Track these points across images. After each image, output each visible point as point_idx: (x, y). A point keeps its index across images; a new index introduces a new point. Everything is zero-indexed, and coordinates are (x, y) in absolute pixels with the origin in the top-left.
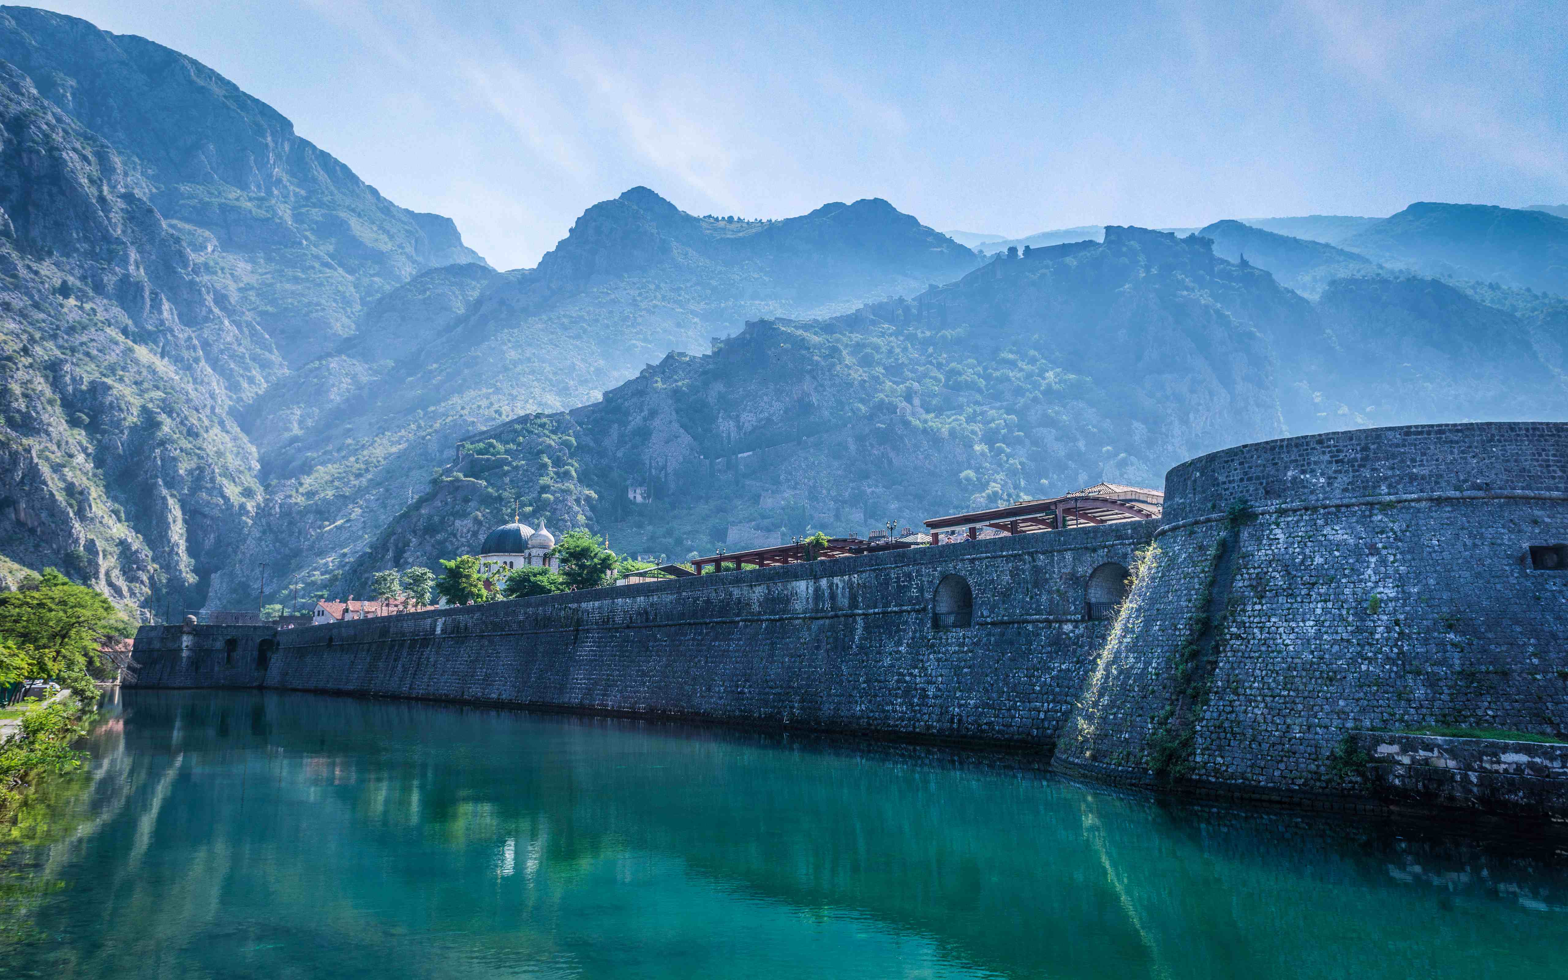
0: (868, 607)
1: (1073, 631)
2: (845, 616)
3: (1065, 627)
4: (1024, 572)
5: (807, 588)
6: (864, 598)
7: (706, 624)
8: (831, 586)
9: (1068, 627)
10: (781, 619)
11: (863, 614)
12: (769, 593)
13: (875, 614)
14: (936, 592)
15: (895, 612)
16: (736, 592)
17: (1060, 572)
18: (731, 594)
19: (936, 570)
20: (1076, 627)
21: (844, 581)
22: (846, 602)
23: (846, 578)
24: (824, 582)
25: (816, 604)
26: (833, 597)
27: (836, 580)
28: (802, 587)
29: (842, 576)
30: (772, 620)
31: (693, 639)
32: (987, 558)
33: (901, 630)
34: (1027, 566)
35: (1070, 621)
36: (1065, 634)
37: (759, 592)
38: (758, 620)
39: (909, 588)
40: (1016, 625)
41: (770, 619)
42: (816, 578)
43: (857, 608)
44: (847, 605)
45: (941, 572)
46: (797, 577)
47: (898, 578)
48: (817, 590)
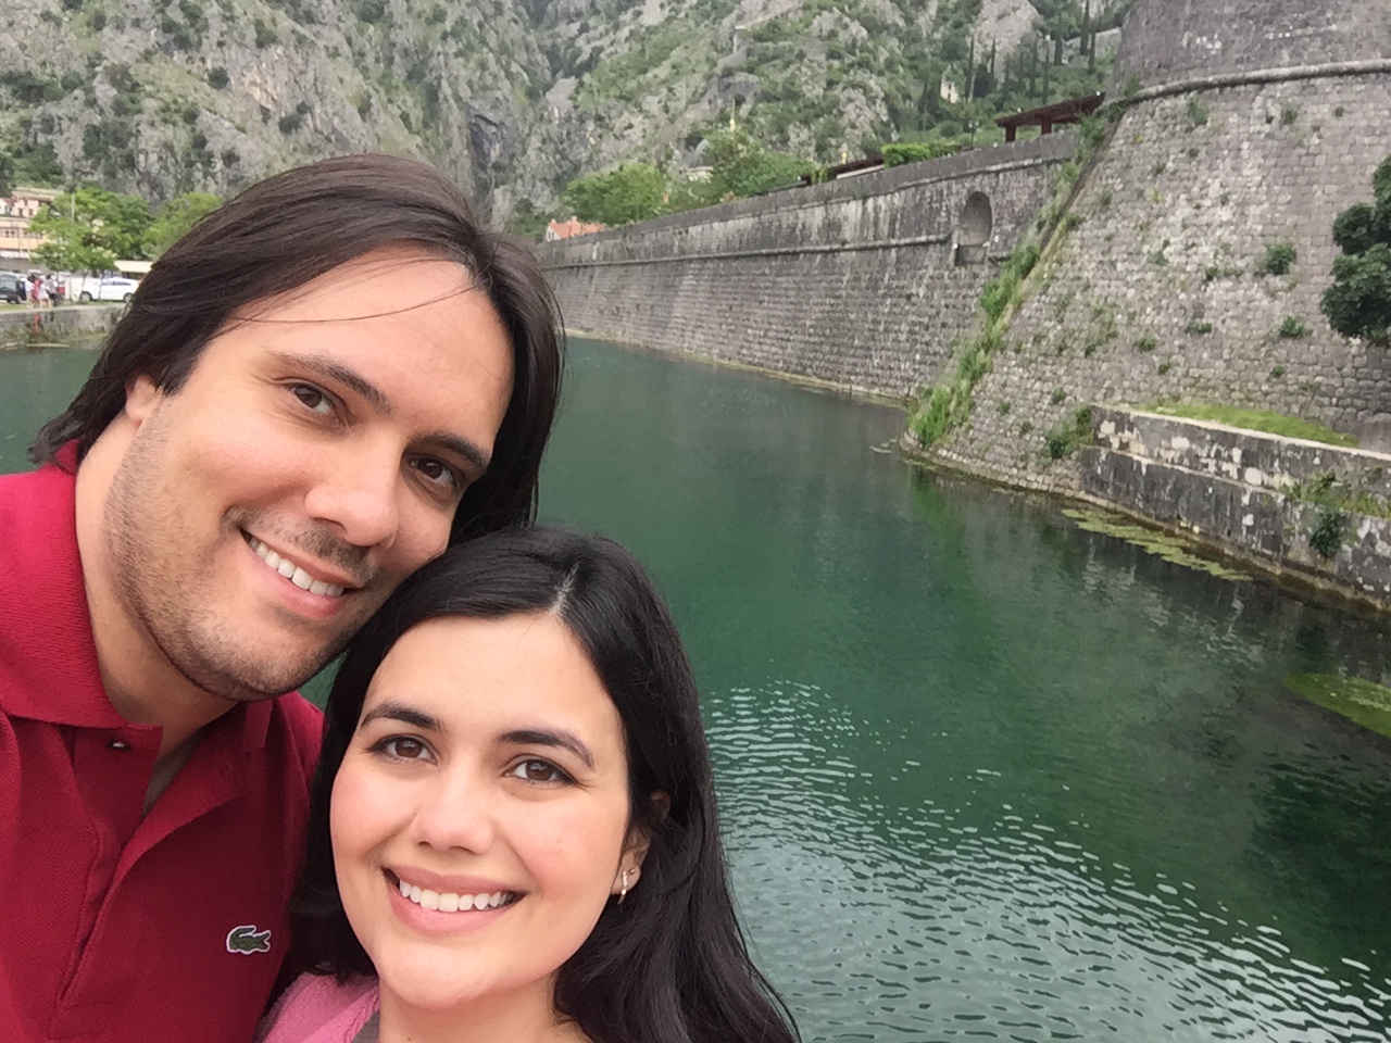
0: (903, 236)
2: (883, 247)
4: (1041, 187)
5: (856, 211)
6: (901, 223)
8: (876, 209)
11: (897, 245)
12: (827, 217)
13: (906, 245)
14: (962, 216)
15: (924, 243)
16: (801, 214)
18: (797, 218)
19: (963, 187)
21: (887, 202)
22: (886, 229)
23: (889, 197)
24: (870, 204)
25: (862, 232)
26: (876, 224)
27: (881, 200)
28: (852, 210)
29: (885, 195)
30: (826, 252)
31: (764, 274)
32: (1010, 169)
37: (816, 216)
38: (814, 252)
39: (939, 211)
41: (824, 251)
42: (865, 198)
43: (893, 237)
44: (886, 232)
45: (968, 189)
46: (849, 196)
47: (931, 197)
48: (865, 211)
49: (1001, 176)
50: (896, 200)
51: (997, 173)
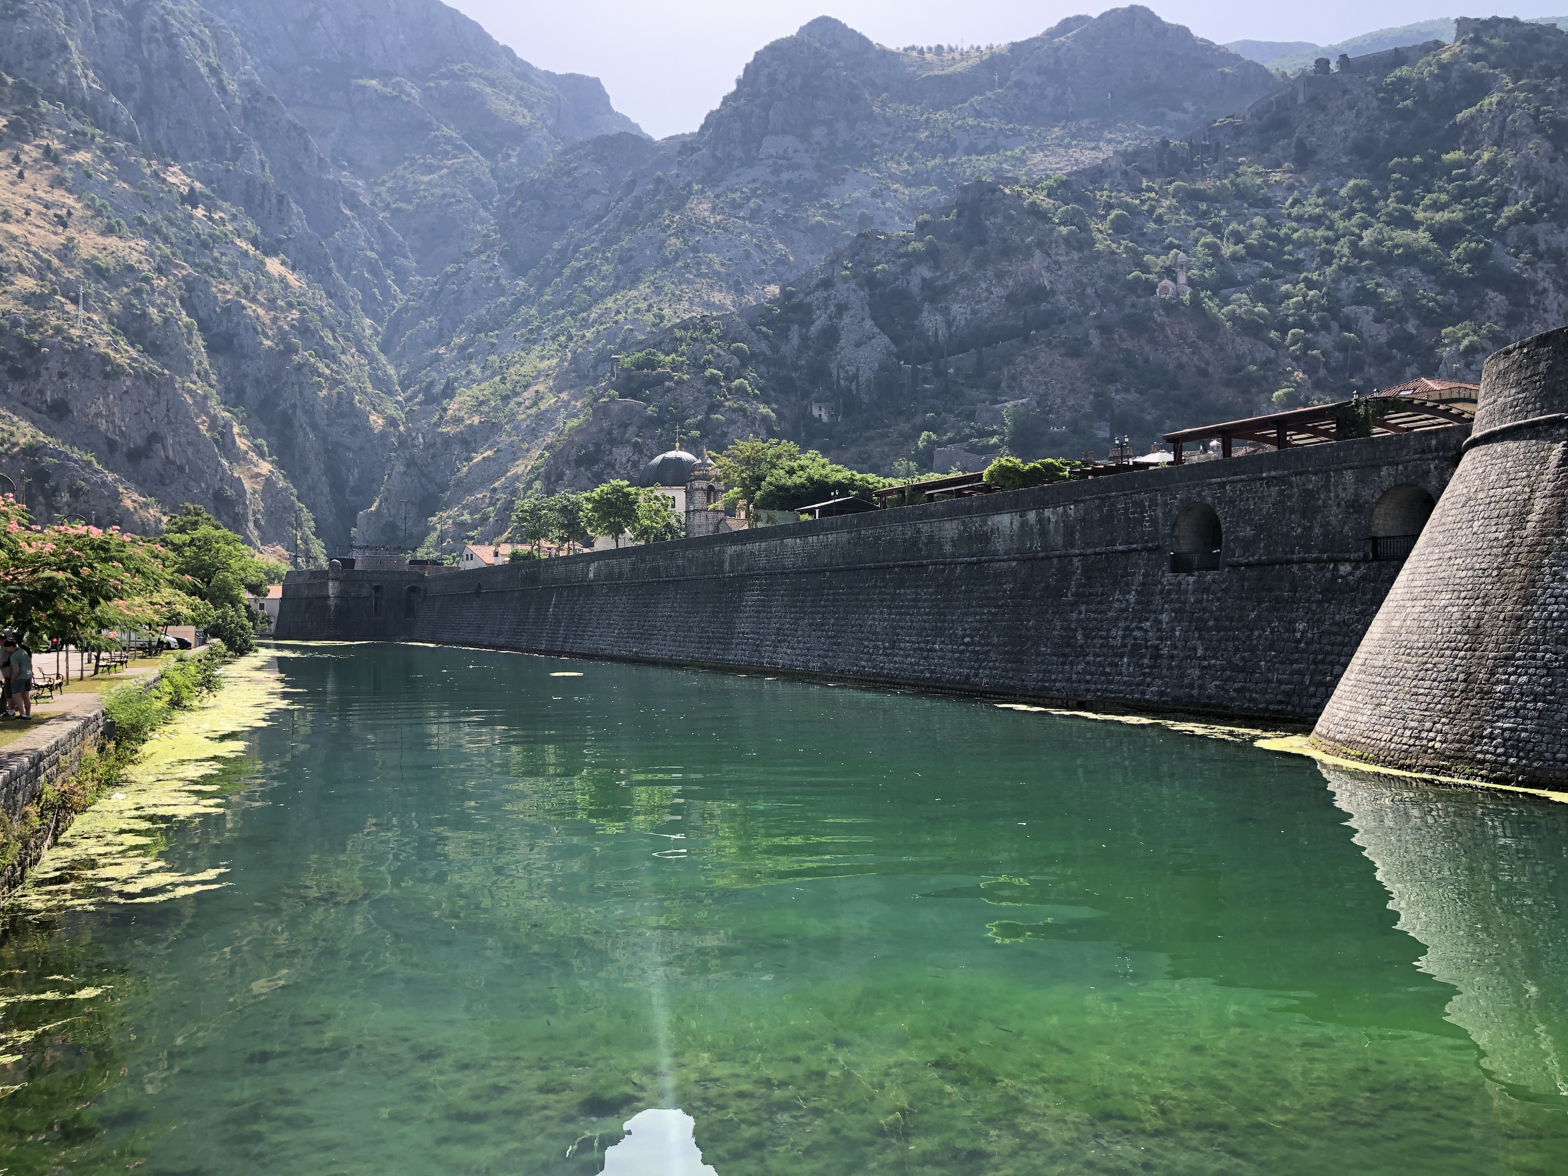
0: (1088, 545)
1: (1350, 574)
2: (1059, 557)
3: (1342, 568)
4: (1291, 497)
5: (1012, 523)
6: (1082, 534)
7: (888, 567)
8: (1041, 521)
9: (1345, 569)
10: (979, 562)
11: (1081, 555)
12: (964, 531)
13: (1096, 554)
14: (1174, 526)
15: (1123, 552)
16: (925, 528)
17: (1337, 496)
18: (919, 531)
19: (1175, 498)
20: (1355, 568)
21: (1057, 514)
22: (1060, 540)
23: (1060, 509)
24: (1032, 516)
25: (1023, 542)
26: (1044, 533)
27: (1048, 513)
28: (1005, 521)
29: (1055, 508)
30: (970, 563)
31: (875, 586)
32: (1242, 481)
33: (1127, 574)
34: (1295, 490)
35: (1348, 560)
36: (1342, 577)
37: (950, 529)
38: (951, 563)
39: (1139, 521)
40: (1277, 567)
41: (966, 562)
42: (1023, 511)
43: (1073, 547)
44: (1060, 543)
45: (1181, 500)
46: (998, 509)
47: (1126, 509)
48: (1024, 525)
49: (1228, 487)
50: (1072, 512)
51: (1222, 485)
